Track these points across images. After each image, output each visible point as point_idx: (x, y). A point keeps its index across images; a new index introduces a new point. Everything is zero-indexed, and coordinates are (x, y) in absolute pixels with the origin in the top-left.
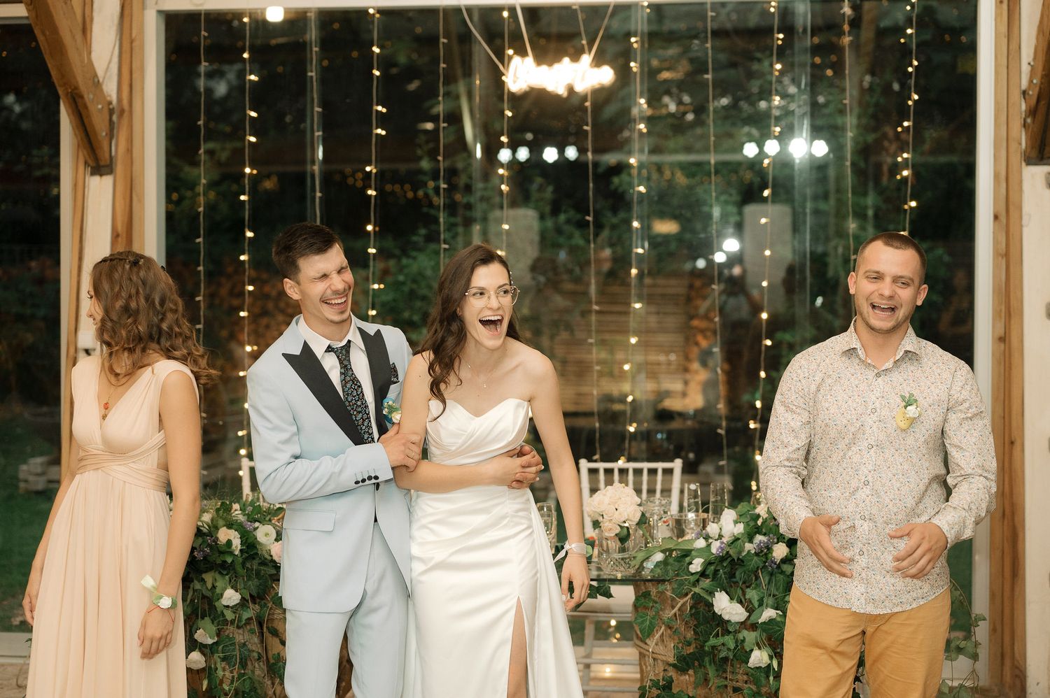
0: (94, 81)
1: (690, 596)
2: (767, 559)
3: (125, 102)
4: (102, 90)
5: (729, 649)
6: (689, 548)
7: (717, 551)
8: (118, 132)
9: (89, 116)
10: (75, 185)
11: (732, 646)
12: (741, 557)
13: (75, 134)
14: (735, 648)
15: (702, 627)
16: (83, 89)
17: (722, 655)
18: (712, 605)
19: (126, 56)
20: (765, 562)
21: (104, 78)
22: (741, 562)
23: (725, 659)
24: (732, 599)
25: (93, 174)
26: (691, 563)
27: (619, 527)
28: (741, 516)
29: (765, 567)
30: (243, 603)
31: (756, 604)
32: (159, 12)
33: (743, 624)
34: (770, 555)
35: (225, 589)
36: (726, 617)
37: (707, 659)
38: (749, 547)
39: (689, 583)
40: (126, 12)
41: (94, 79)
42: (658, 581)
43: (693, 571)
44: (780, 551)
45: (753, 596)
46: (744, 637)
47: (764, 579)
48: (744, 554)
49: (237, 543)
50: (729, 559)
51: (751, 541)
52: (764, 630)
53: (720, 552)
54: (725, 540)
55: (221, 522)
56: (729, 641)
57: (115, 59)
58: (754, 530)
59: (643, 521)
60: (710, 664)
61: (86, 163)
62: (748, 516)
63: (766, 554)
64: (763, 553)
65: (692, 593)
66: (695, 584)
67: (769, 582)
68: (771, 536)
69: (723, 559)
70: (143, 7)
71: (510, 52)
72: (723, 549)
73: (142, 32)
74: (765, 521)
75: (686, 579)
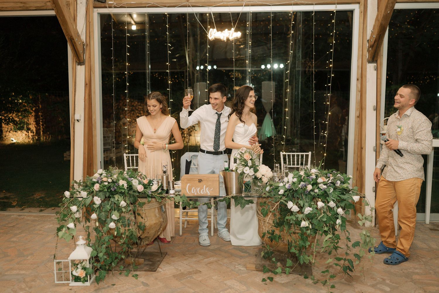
0: (77, 35)
1: (279, 202)
2: (305, 190)
3: (88, 42)
4: (80, 38)
5: (293, 220)
6: (278, 186)
7: (288, 187)
8: (86, 51)
9: (76, 46)
10: (73, 68)
11: (295, 219)
15: (283, 213)
16: (74, 37)
17: (291, 222)
18: (287, 206)
19: (88, 28)
21: (81, 34)
22: (296, 191)
23: (291, 224)
24: (293, 204)
25: (78, 65)
26: (279, 191)
28: (295, 175)
29: (304, 192)
30: (128, 205)
31: (302, 206)
32: (98, 13)
33: (298, 212)
35: (121, 201)
36: (292, 210)
37: (285, 223)
38: (299, 186)
39: (279, 198)
40: (88, 13)
43: (280, 194)
44: (310, 187)
45: (301, 203)
46: (298, 217)
47: (304, 197)
48: (297, 189)
49: (126, 186)
50: (292, 190)
51: (299, 184)
54: (290, 184)
55: (120, 178)
56: (293, 218)
57: (85, 29)
58: (300, 180)
60: (286, 225)
61: (76, 62)
62: (298, 176)
64: (304, 188)
65: (280, 201)
66: (281, 198)
67: (306, 197)
68: (307, 182)
69: (290, 190)
70: (93, 12)
71: (209, 27)
72: (290, 187)
73: (93, 19)
74: (304, 177)
75: (277, 197)
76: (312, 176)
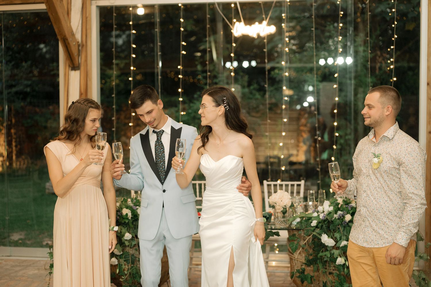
0: (72, 34)
1: (311, 236)
2: (343, 221)
3: (84, 42)
4: (75, 37)
5: (328, 257)
6: (311, 216)
7: (323, 217)
8: (82, 53)
9: (70, 47)
10: (65, 74)
11: (329, 256)
12: (332, 220)
13: (65, 54)
14: (330, 257)
15: (316, 248)
16: (67, 36)
17: (325, 259)
18: (321, 239)
19: (84, 24)
20: (342, 222)
21: (76, 33)
22: (332, 222)
23: (326, 261)
24: (329, 237)
25: (72, 70)
26: (312, 222)
27: (282, 208)
28: (332, 203)
29: (342, 224)
30: (132, 238)
31: (339, 239)
32: (97, 6)
33: (333, 247)
34: (344, 219)
35: (125, 233)
36: (326, 244)
37: (318, 261)
38: (335, 216)
39: (311, 230)
40: (84, 6)
41: (72, 32)
42: (298, 230)
43: (313, 226)
44: (348, 217)
45: (337, 235)
46: (334, 253)
47: (341, 229)
48: (333, 219)
49: (130, 215)
50: (327, 221)
51: (336, 213)
52: (342, 250)
53: (324, 218)
54: (325, 213)
55: (123, 206)
56: (328, 254)
57: (80, 25)
59: (292, 206)
60: (320, 263)
61: (69, 66)
62: (335, 204)
63: (342, 219)
65: (312, 234)
66: (314, 231)
67: (344, 230)
68: (344, 211)
69: (325, 221)
70: (91, 4)
71: (235, 20)
72: (325, 217)
73: (90, 14)
74: (342, 205)
75: (310, 229)
76: (351, 204)
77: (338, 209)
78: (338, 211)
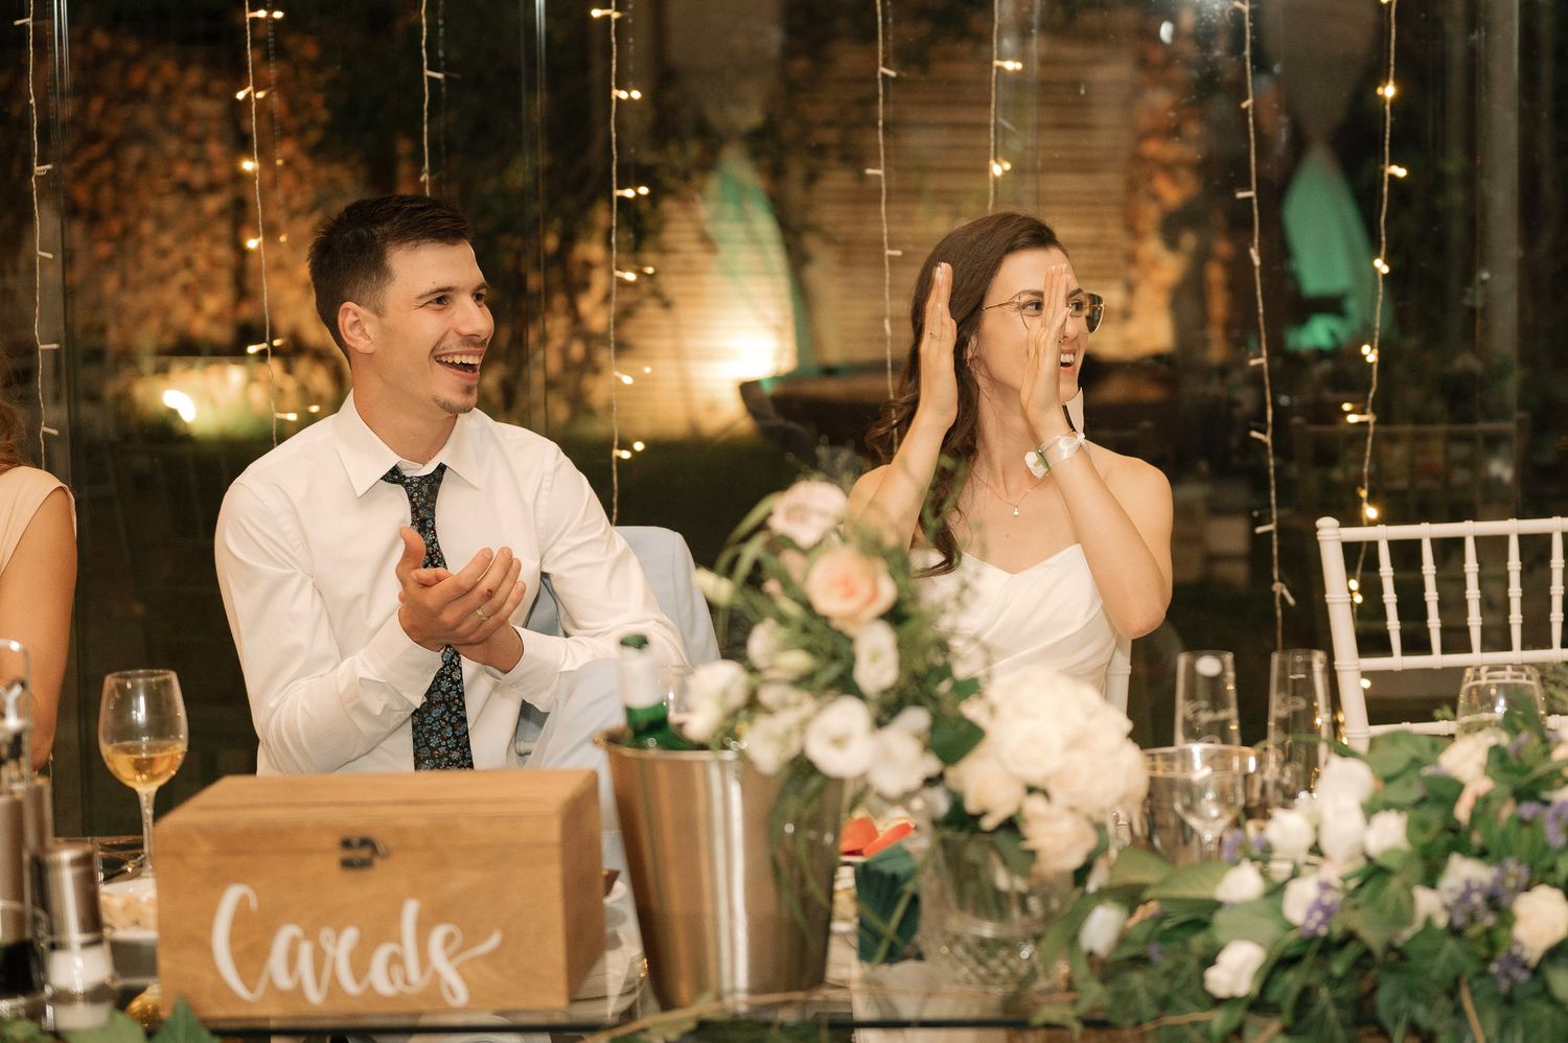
2: (1492, 946)
6: (1206, 897)
7: (1310, 914)
12: (1398, 943)
20: (1488, 960)
22: (1399, 957)
26: (1209, 960)
28: (1388, 780)
29: (1483, 974)
34: (1504, 935)
38: (1429, 903)
39: (1208, 1032)
43: (1223, 992)
44: (1542, 917)
47: (1481, 1020)
48: (1407, 933)
50: (1351, 951)
51: (1431, 880)
53: (1320, 923)
54: (1335, 872)
63: (1489, 932)
64: (1474, 931)
69: (1328, 947)
72: (1328, 912)
74: (1484, 801)
75: (1194, 1024)
77: (1450, 837)
78: (1446, 856)
